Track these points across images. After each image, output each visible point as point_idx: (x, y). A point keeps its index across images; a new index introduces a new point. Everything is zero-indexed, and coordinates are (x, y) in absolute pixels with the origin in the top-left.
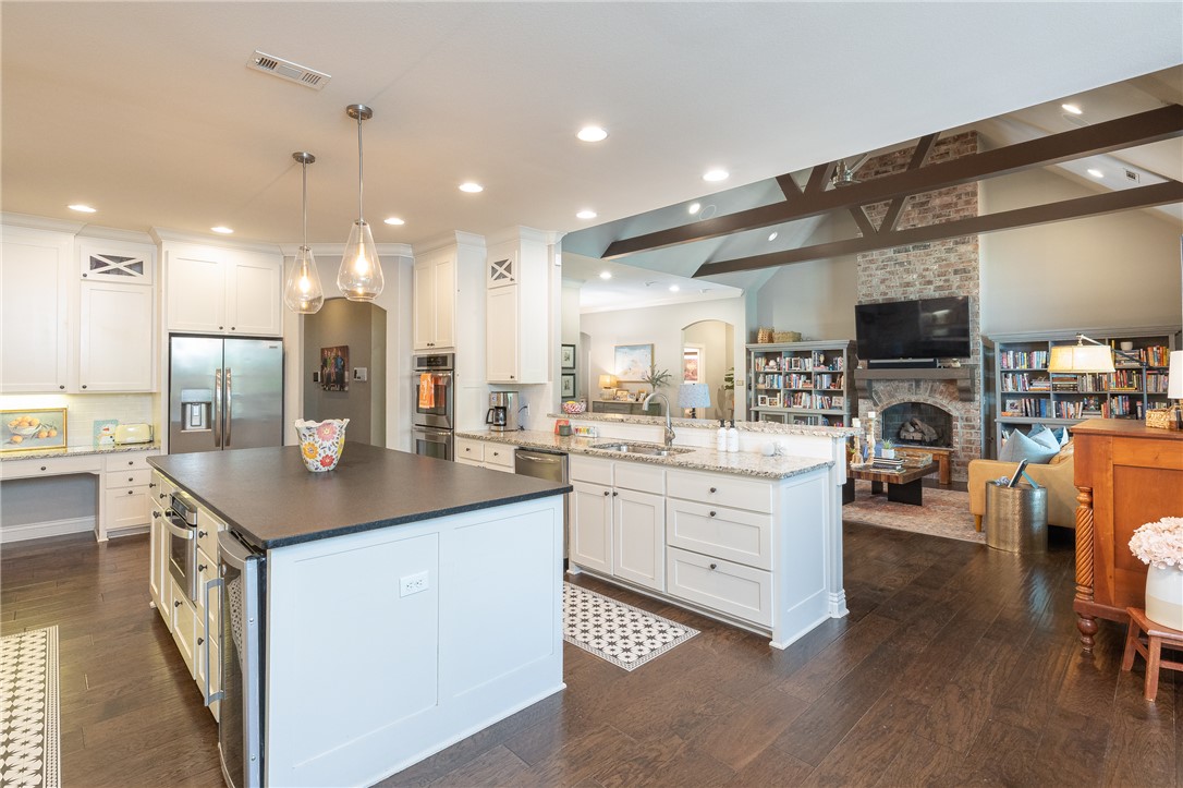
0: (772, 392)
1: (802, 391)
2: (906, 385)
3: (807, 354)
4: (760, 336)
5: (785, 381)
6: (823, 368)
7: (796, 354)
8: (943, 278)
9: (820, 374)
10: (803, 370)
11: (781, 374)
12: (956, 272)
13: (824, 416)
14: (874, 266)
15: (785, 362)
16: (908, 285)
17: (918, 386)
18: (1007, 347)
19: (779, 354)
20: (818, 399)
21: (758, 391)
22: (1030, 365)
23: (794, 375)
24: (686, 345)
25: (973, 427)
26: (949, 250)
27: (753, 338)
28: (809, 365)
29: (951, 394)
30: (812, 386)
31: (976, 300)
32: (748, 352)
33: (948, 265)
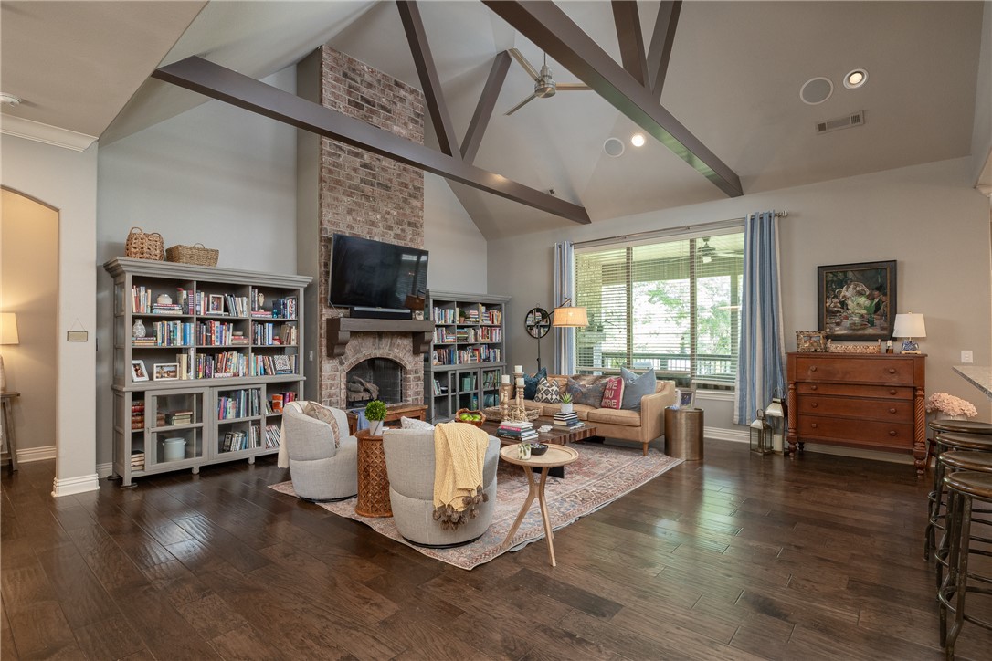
1: (230, 349)
2: (371, 339)
5: (198, 332)
6: (264, 314)
8: (400, 227)
9: (262, 322)
10: (231, 315)
11: (188, 320)
12: (409, 224)
15: (199, 300)
17: (380, 340)
18: (436, 303)
20: (257, 362)
23: (217, 324)
25: (418, 379)
28: (242, 307)
29: (405, 348)
30: (248, 341)
33: (404, 214)
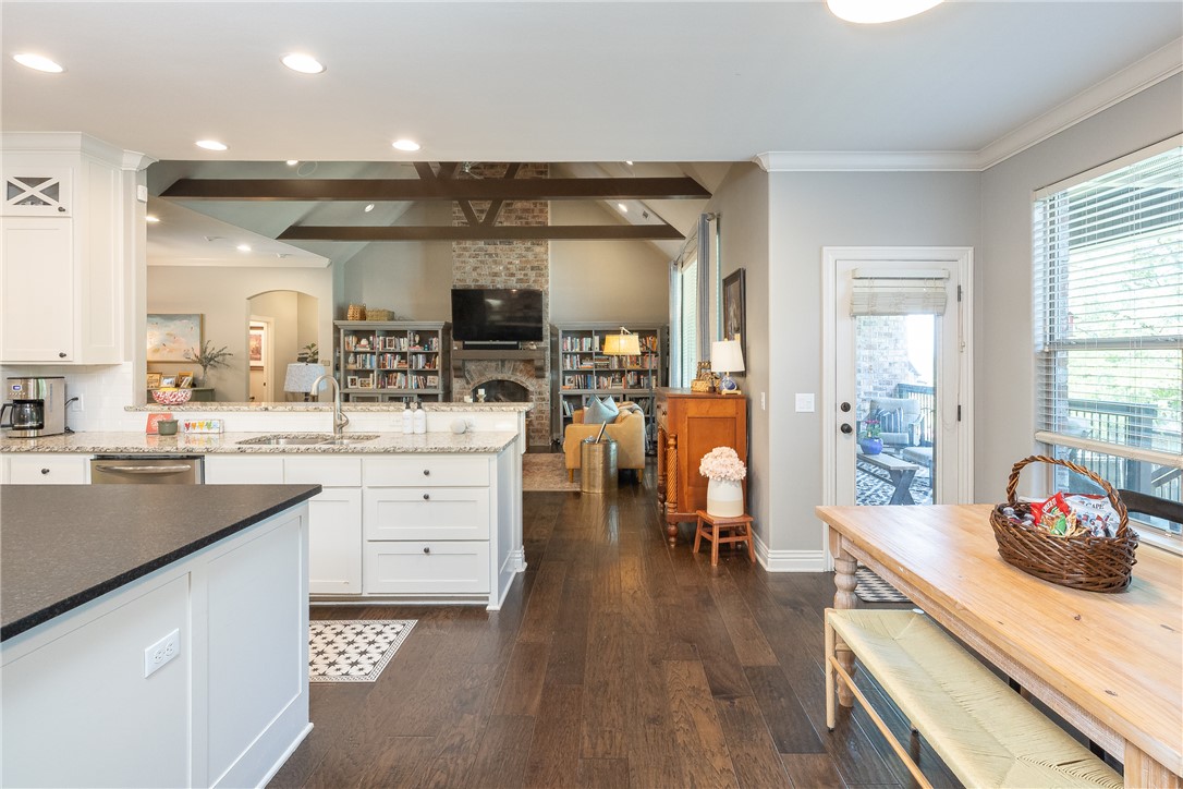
0: (365, 373)
1: (396, 371)
2: (494, 364)
3: (402, 334)
4: (350, 313)
5: (379, 361)
6: (418, 349)
7: (388, 333)
8: (523, 272)
9: (416, 354)
10: (398, 350)
11: (374, 353)
12: (532, 269)
13: (419, 396)
14: (467, 254)
15: (379, 342)
16: (496, 275)
17: (503, 366)
18: (566, 333)
19: (373, 332)
20: (413, 380)
21: (347, 372)
22: (581, 349)
23: (389, 355)
24: (253, 317)
25: (543, 399)
26: (528, 249)
27: (341, 313)
28: (404, 344)
29: (528, 372)
30: (407, 366)
31: (546, 294)
32: (337, 329)
33: (527, 262)
